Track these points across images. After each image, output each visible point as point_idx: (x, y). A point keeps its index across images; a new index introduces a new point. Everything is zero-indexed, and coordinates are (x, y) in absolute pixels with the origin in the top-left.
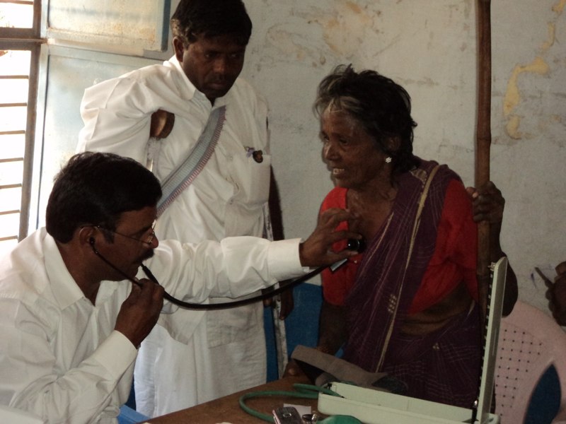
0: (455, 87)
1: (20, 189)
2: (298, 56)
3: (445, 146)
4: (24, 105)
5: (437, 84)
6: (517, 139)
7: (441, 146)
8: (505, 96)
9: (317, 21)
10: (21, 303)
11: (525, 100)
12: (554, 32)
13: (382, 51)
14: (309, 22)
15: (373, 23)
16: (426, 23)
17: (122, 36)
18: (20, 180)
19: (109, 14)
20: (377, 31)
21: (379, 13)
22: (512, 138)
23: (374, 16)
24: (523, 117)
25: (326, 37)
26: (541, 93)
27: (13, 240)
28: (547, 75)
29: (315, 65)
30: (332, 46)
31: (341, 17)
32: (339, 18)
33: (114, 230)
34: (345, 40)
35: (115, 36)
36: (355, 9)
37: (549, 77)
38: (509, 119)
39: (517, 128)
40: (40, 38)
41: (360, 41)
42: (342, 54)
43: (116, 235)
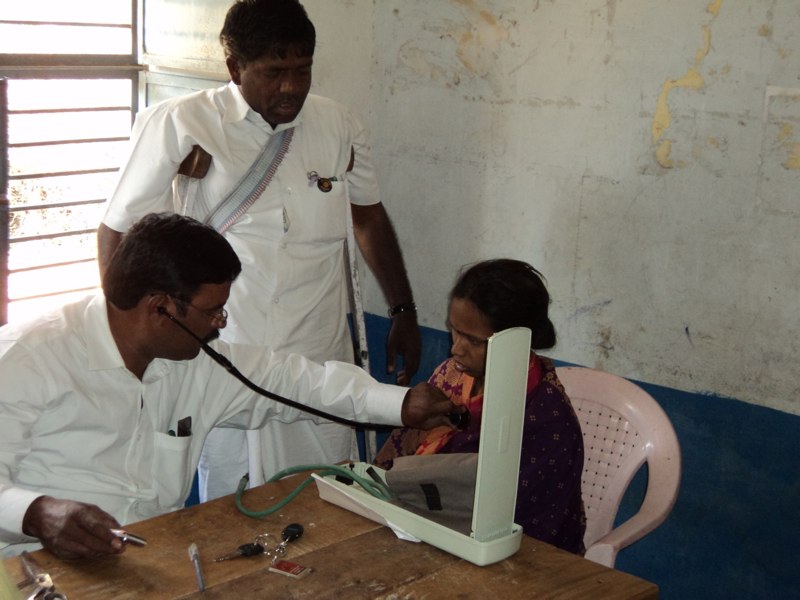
0: (598, 108)
2: (432, 76)
3: (589, 177)
5: (579, 104)
6: (669, 168)
7: (584, 177)
8: (653, 117)
9: (450, 36)
11: (677, 122)
12: (710, 37)
13: (518, 67)
14: (441, 37)
15: (509, 35)
16: (565, 33)
17: (208, 59)
19: (196, 35)
20: (513, 45)
21: (515, 23)
22: (663, 167)
23: (509, 27)
24: (675, 142)
25: (459, 54)
26: (695, 112)
28: (702, 89)
29: (449, 86)
30: (466, 64)
31: (475, 29)
32: (472, 31)
33: (189, 301)
34: (479, 56)
35: (202, 59)
36: (489, 18)
37: (704, 93)
38: (659, 145)
39: (668, 155)
40: (138, 65)
41: (496, 57)
42: (476, 72)
43: (190, 308)
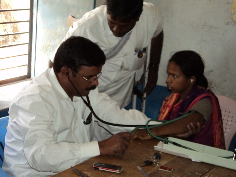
1: (28, 45)
4: (28, 9)
7: (204, 26)
8: (232, 4)
10: (39, 95)
18: (28, 41)
22: (235, 22)
27: (26, 66)
33: (77, 72)
43: (77, 75)
